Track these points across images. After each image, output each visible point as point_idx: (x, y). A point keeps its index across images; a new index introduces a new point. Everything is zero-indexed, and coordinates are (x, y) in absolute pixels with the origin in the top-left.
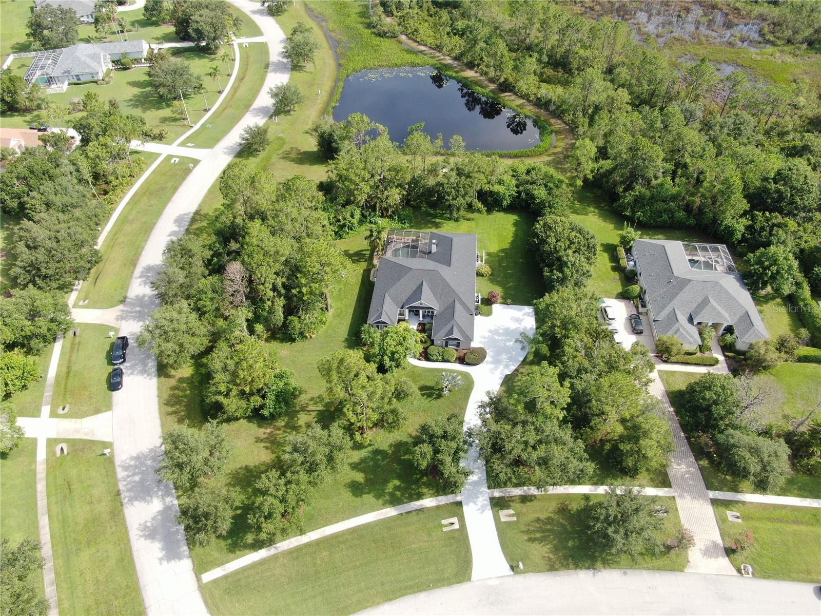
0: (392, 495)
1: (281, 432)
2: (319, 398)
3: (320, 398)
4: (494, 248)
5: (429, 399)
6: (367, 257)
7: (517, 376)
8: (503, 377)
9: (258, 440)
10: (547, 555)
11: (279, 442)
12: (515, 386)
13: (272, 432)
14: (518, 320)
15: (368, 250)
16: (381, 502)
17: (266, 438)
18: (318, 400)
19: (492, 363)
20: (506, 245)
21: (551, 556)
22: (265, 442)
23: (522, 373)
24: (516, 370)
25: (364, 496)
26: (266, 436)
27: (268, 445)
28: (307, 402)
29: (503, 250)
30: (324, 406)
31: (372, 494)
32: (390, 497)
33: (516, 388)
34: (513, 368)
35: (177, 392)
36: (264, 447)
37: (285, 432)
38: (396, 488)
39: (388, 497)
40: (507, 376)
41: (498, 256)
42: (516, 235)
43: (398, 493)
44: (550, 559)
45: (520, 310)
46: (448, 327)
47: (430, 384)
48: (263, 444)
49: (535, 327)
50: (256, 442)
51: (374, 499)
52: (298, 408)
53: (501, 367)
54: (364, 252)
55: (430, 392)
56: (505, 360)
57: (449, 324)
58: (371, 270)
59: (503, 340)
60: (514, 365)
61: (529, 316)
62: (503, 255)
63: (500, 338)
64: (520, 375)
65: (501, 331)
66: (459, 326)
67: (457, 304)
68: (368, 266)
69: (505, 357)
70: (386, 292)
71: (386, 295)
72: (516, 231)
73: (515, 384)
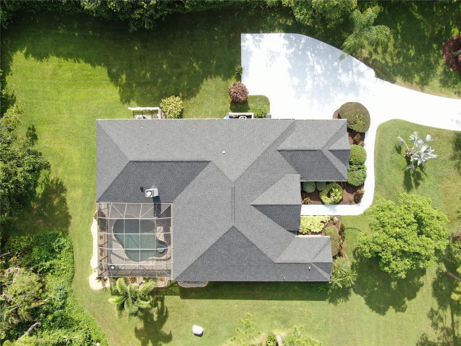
5: (423, 176)
7: (375, 60)
8: (379, 80)
12: (394, 64)
19: (357, 95)
20: (101, 72)
23: (370, 54)
24: (366, 61)
29: (114, 78)
33: (396, 62)
34: (363, 67)
40: (378, 75)
41: (128, 85)
42: (68, 56)
45: (250, 53)
47: (401, 178)
49: (283, 34)
53: (361, 81)
55: (413, 176)
56: (350, 75)
57: (328, 156)
58: (181, 288)
59: (313, 79)
60: (357, 65)
61: (260, 41)
62: (124, 77)
63: (310, 82)
64: (374, 57)
65: (296, 81)
66: (329, 141)
67: (288, 144)
68: (174, 294)
69: (344, 76)
70: (272, 262)
71: (278, 261)
72: (58, 56)
73: (390, 64)
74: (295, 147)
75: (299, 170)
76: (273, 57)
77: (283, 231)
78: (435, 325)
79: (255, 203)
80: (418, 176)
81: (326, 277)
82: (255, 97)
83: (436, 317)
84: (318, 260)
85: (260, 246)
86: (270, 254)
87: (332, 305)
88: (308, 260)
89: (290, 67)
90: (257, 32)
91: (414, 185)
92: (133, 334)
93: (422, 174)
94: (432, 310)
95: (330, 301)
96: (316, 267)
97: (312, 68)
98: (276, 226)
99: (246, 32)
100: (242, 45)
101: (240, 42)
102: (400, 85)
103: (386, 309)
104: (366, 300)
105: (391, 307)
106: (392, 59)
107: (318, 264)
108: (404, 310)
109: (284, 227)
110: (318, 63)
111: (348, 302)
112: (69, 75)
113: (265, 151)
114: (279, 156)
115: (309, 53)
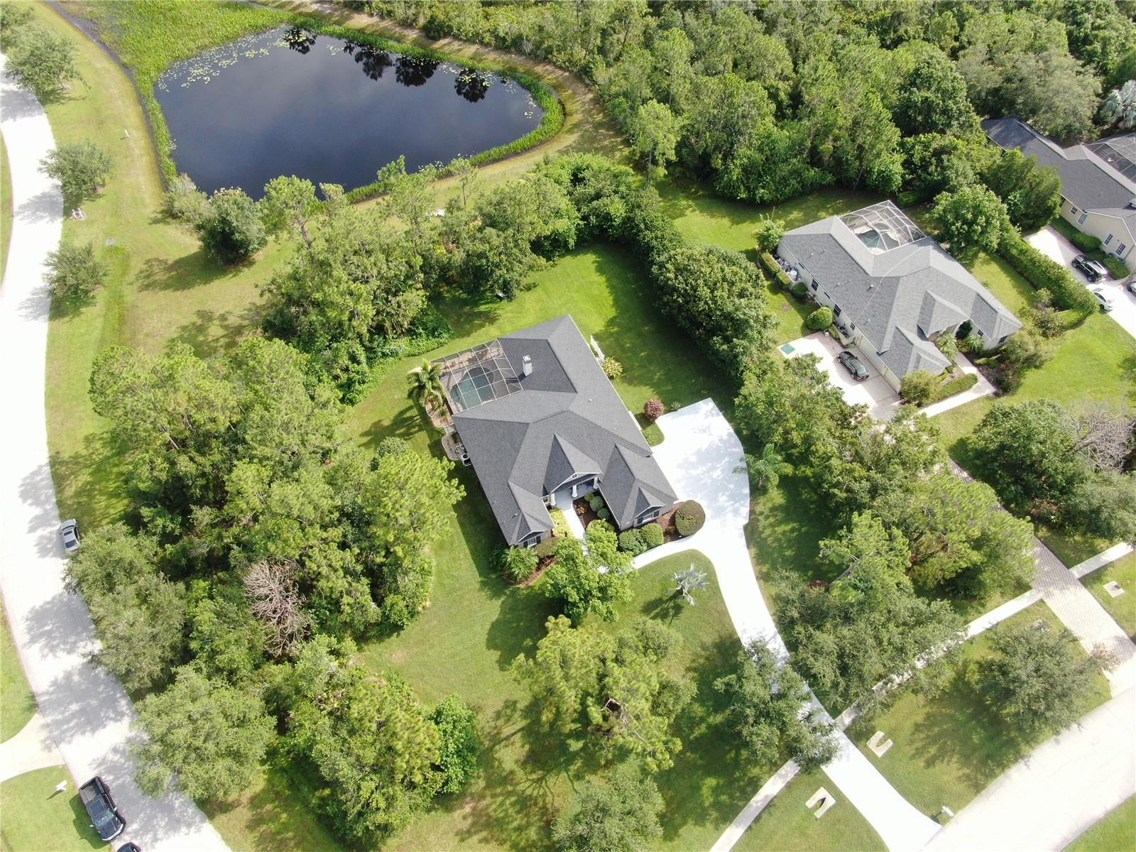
0: (717, 805)
1: (488, 800)
2: (507, 707)
3: (510, 705)
4: (598, 325)
5: (668, 621)
6: (418, 420)
7: (758, 520)
8: (742, 532)
9: (464, 836)
10: (961, 773)
11: (497, 820)
12: (765, 539)
13: (474, 809)
15: (410, 408)
16: (710, 826)
17: (473, 824)
18: (509, 712)
20: (612, 313)
21: (966, 771)
22: (476, 833)
23: (762, 513)
24: (752, 512)
25: (681, 831)
26: (470, 821)
27: (484, 834)
28: (493, 724)
29: (611, 322)
30: (525, 718)
31: (690, 822)
32: (717, 810)
33: (770, 540)
34: (745, 510)
35: (263, 828)
36: (480, 841)
37: (493, 796)
38: (716, 791)
39: (714, 814)
40: (746, 528)
41: (611, 335)
42: (612, 288)
43: (724, 798)
44: (967, 776)
45: (696, 412)
46: (634, 495)
47: (653, 596)
48: (476, 838)
49: (732, 431)
50: (462, 840)
51: (699, 829)
52: (487, 743)
53: (730, 516)
54: (408, 414)
55: (662, 610)
56: (728, 504)
57: (633, 488)
59: (705, 472)
60: (743, 505)
61: (713, 415)
62: (616, 329)
63: (699, 471)
64: (761, 518)
65: (693, 459)
66: (648, 486)
67: (626, 453)
68: (430, 437)
69: (725, 498)
71: (511, 484)
72: (608, 280)
73: (763, 536)
74: (627, 459)
76: (704, 431)
79: (558, 437)
80: (664, 615)
81: (513, 538)
82: (658, 430)
84: (527, 518)
85: (519, 459)
86: (514, 473)
87: (478, 586)
88: (523, 509)
89: (703, 450)
90: (721, 409)
91: (652, 615)
93: (670, 618)
95: (482, 582)
96: (519, 520)
97: (714, 468)
98: (544, 469)
99: (714, 400)
100: (701, 402)
101: (702, 399)
102: (750, 554)
103: (496, 647)
105: (499, 653)
106: (769, 536)
107: (524, 519)
108: (502, 669)
109: (546, 478)
110: (723, 471)
111: (486, 603)
112: (596, 292)
113: (609, 432)
114: (612, 447)
115: (727, 459)
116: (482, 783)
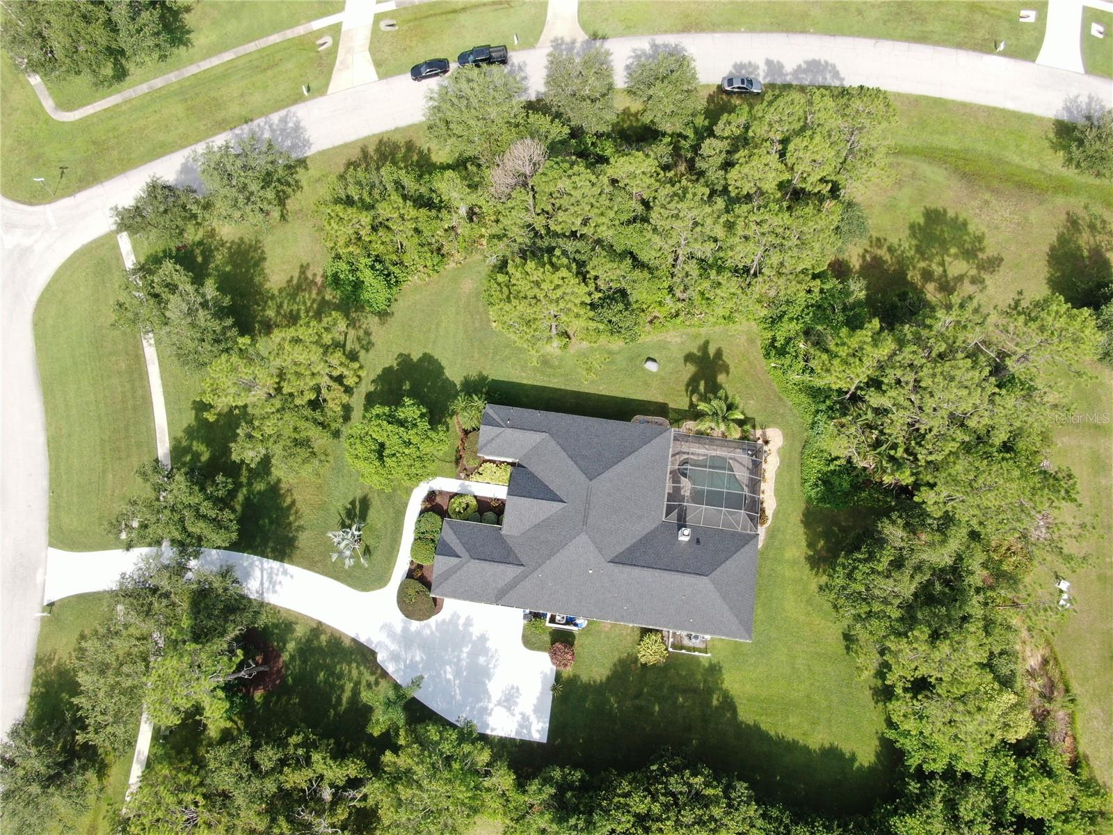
1: (314, 295)
3: (368, 346)
7: (373, 673)
8: (372, 647)
9: (303, 269)
11: (297, 294)
12: (349, 664)
13: (316, 284)
14: (509, 701)
16: (180, 434)
17: (306, 278)
19: (405, 630)
21: (54, 664)
22: (300, 278)
23: (377, 683)
24: (384, 674)
25: (194, 412)
26: (310, 277)
27: (295, 281)
28: (364, 326)
31: (194, 423)
32: (185, 447)
33: (345, 667)
34: (390, 668)
36: (292, 277)
37: (314, 301)
38: (197, 456)
39: (184, 443)
40: (374, 654)
43: (188, 458)
44: (50, 661)
45: (537, 710)
47: (372, 514)
48: (296, 275)
49: (488, 732)
50: (302, 266)
51: (185, 425)
53: (396, 648)
55: (355, 515)
56: (409, 658)
57: (464, 550)
58: (666, 417)
59: (459, 660)
60: (397, 671)
61: (522, 727)
63: (464, 656)
64: (372, 679)
65: (482, 661)
66: (459, 569)
67: (511, 571)
68: (677, 411)
69: (418, 658)
70: (552, 435)
71: (544, 435)
73: (354, 665)
74: (502, 567)
75: (501, 540)
76: (507, 700)
77: (534, 468)
78: (367, 333)
79: (561, 505)
80: (350, 514)
81: (491, 410)
82: (539, 649)
83: (364, 342)
84: (497, 430)
85: (563, 454)
86: (553, 443)
87: (485, 373)
88: (509, 431)
89: (488, 682)
90: (523, 742)
91: (357, 503)
92: (732, 369)
93: (344, 516)
94: (367, 350)
95: (487, 378)
96: (501, 422)
97: (457, 674)
98: (540, 475)
100: (547, 725)
101: (549, 731)
102: (347, 636)
103: (420, 360)
104: (443, 373)
105: (415, 360)
106: (350, 672)
107: (499, 425)
108: (401, 355)
109: (530, 473)
110: (448, 681)
111: (465, 374)
113: (540, 566)
114: (523, 560)
115: (458, 697)
116: (328, 297)
